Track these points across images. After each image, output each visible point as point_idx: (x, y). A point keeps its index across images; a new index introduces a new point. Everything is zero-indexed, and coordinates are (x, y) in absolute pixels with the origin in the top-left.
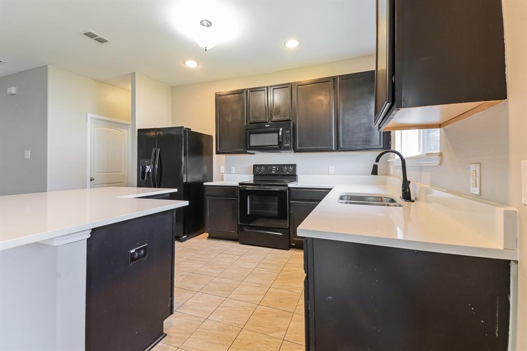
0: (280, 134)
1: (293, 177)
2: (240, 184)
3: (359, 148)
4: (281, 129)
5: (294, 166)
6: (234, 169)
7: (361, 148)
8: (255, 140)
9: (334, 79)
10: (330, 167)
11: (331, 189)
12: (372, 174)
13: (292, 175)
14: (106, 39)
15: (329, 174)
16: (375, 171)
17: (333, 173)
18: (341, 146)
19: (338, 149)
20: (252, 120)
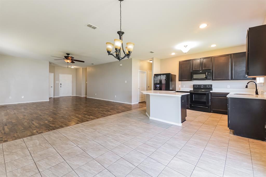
0: (207, 74)
1: (211, 89)
2: (190, 91)
3: (241, 79)
4: (207, 73)
5: (211, 85)
6: (184, 86)
7: (242, 79)
8: (195, 76)
9: (231, 55)
10: (228, 86)
11: (229, 93)
12: (246, 88)
13: (211, 88)
14: (153, 52)
15: (227, 88)
16: (247, 87)
17: (229, 88)
18: (233, 78)
19: (232, 79)
20: (194, 70)
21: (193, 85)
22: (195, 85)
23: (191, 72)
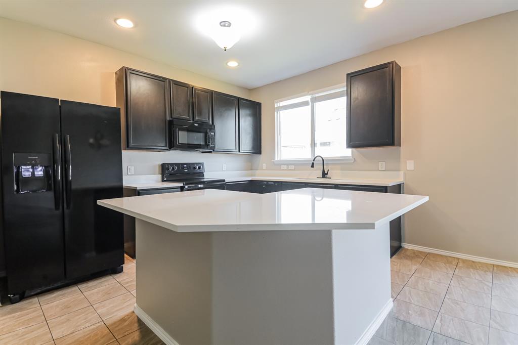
4: (208, 131)
5: (203, 164)
8: (183, 137)
9: (238, 98)
15: (223, 171)
17: (226, 169)
19: (239, 151)
20: (175, 115)
21: (164, 164)
22: (168, 164)
23: (171, 123)
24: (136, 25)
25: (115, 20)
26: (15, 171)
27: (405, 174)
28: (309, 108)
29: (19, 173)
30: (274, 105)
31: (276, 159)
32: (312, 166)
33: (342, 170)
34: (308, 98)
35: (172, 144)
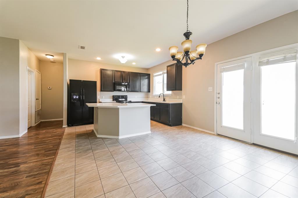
4: (127, 85)
6: (104, 97)
9: (140, 73)
19: (140, 91)
20: (116, 81)
21: (113, 96)
22: (114, 96)
23: (114, 83)
24: (101, 58)
25: (96, 58)
26: (72, 97)
27: (183, 100)
28: (162, 76)
29: (73, 97)
30: (153, 75)
31: (154, 94)
32: (159, 97)
33: (169, 98)
34: (161, 73)
35: (114, 90)
